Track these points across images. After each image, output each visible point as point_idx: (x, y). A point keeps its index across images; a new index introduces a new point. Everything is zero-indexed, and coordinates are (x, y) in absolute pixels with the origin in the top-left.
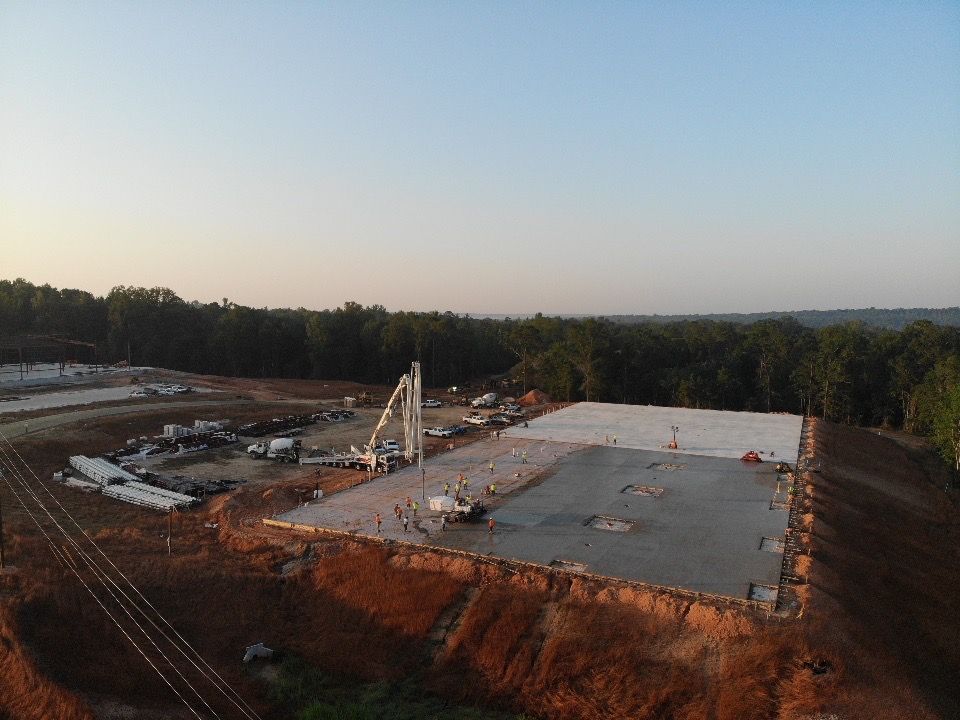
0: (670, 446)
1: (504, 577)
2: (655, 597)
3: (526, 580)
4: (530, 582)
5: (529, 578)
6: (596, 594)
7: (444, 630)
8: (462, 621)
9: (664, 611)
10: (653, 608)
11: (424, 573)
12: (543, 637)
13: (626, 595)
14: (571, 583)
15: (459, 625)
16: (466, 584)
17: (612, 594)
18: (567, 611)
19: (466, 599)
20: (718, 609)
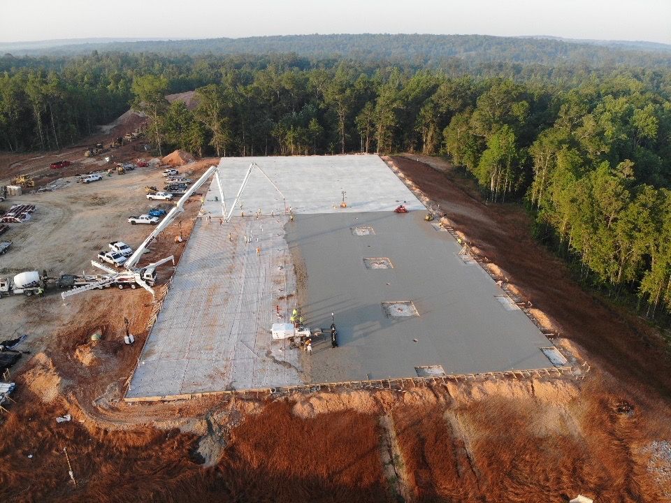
0: (342, 206)
1: (398, 399)
2: (510, 385)
3: (418, 398)
4: (421, 397)
5: (418, 394)
6: (470, 393)
7: (391, 466)
8: (397, 451)
9: (521, 394)
10: (513, 393)
11: (335, 415)
12: (463, 445)
13: (490, 387)
14: (446, 388)
15: (398, 456)
16: (376, 415)
17: (481, 390)
18: (462, 414)
19: (385, 429)
20: (552, 383)
